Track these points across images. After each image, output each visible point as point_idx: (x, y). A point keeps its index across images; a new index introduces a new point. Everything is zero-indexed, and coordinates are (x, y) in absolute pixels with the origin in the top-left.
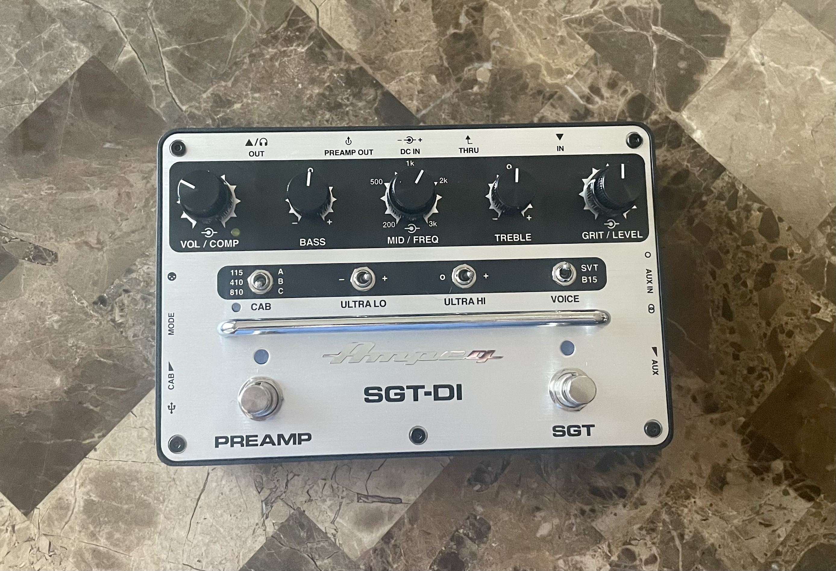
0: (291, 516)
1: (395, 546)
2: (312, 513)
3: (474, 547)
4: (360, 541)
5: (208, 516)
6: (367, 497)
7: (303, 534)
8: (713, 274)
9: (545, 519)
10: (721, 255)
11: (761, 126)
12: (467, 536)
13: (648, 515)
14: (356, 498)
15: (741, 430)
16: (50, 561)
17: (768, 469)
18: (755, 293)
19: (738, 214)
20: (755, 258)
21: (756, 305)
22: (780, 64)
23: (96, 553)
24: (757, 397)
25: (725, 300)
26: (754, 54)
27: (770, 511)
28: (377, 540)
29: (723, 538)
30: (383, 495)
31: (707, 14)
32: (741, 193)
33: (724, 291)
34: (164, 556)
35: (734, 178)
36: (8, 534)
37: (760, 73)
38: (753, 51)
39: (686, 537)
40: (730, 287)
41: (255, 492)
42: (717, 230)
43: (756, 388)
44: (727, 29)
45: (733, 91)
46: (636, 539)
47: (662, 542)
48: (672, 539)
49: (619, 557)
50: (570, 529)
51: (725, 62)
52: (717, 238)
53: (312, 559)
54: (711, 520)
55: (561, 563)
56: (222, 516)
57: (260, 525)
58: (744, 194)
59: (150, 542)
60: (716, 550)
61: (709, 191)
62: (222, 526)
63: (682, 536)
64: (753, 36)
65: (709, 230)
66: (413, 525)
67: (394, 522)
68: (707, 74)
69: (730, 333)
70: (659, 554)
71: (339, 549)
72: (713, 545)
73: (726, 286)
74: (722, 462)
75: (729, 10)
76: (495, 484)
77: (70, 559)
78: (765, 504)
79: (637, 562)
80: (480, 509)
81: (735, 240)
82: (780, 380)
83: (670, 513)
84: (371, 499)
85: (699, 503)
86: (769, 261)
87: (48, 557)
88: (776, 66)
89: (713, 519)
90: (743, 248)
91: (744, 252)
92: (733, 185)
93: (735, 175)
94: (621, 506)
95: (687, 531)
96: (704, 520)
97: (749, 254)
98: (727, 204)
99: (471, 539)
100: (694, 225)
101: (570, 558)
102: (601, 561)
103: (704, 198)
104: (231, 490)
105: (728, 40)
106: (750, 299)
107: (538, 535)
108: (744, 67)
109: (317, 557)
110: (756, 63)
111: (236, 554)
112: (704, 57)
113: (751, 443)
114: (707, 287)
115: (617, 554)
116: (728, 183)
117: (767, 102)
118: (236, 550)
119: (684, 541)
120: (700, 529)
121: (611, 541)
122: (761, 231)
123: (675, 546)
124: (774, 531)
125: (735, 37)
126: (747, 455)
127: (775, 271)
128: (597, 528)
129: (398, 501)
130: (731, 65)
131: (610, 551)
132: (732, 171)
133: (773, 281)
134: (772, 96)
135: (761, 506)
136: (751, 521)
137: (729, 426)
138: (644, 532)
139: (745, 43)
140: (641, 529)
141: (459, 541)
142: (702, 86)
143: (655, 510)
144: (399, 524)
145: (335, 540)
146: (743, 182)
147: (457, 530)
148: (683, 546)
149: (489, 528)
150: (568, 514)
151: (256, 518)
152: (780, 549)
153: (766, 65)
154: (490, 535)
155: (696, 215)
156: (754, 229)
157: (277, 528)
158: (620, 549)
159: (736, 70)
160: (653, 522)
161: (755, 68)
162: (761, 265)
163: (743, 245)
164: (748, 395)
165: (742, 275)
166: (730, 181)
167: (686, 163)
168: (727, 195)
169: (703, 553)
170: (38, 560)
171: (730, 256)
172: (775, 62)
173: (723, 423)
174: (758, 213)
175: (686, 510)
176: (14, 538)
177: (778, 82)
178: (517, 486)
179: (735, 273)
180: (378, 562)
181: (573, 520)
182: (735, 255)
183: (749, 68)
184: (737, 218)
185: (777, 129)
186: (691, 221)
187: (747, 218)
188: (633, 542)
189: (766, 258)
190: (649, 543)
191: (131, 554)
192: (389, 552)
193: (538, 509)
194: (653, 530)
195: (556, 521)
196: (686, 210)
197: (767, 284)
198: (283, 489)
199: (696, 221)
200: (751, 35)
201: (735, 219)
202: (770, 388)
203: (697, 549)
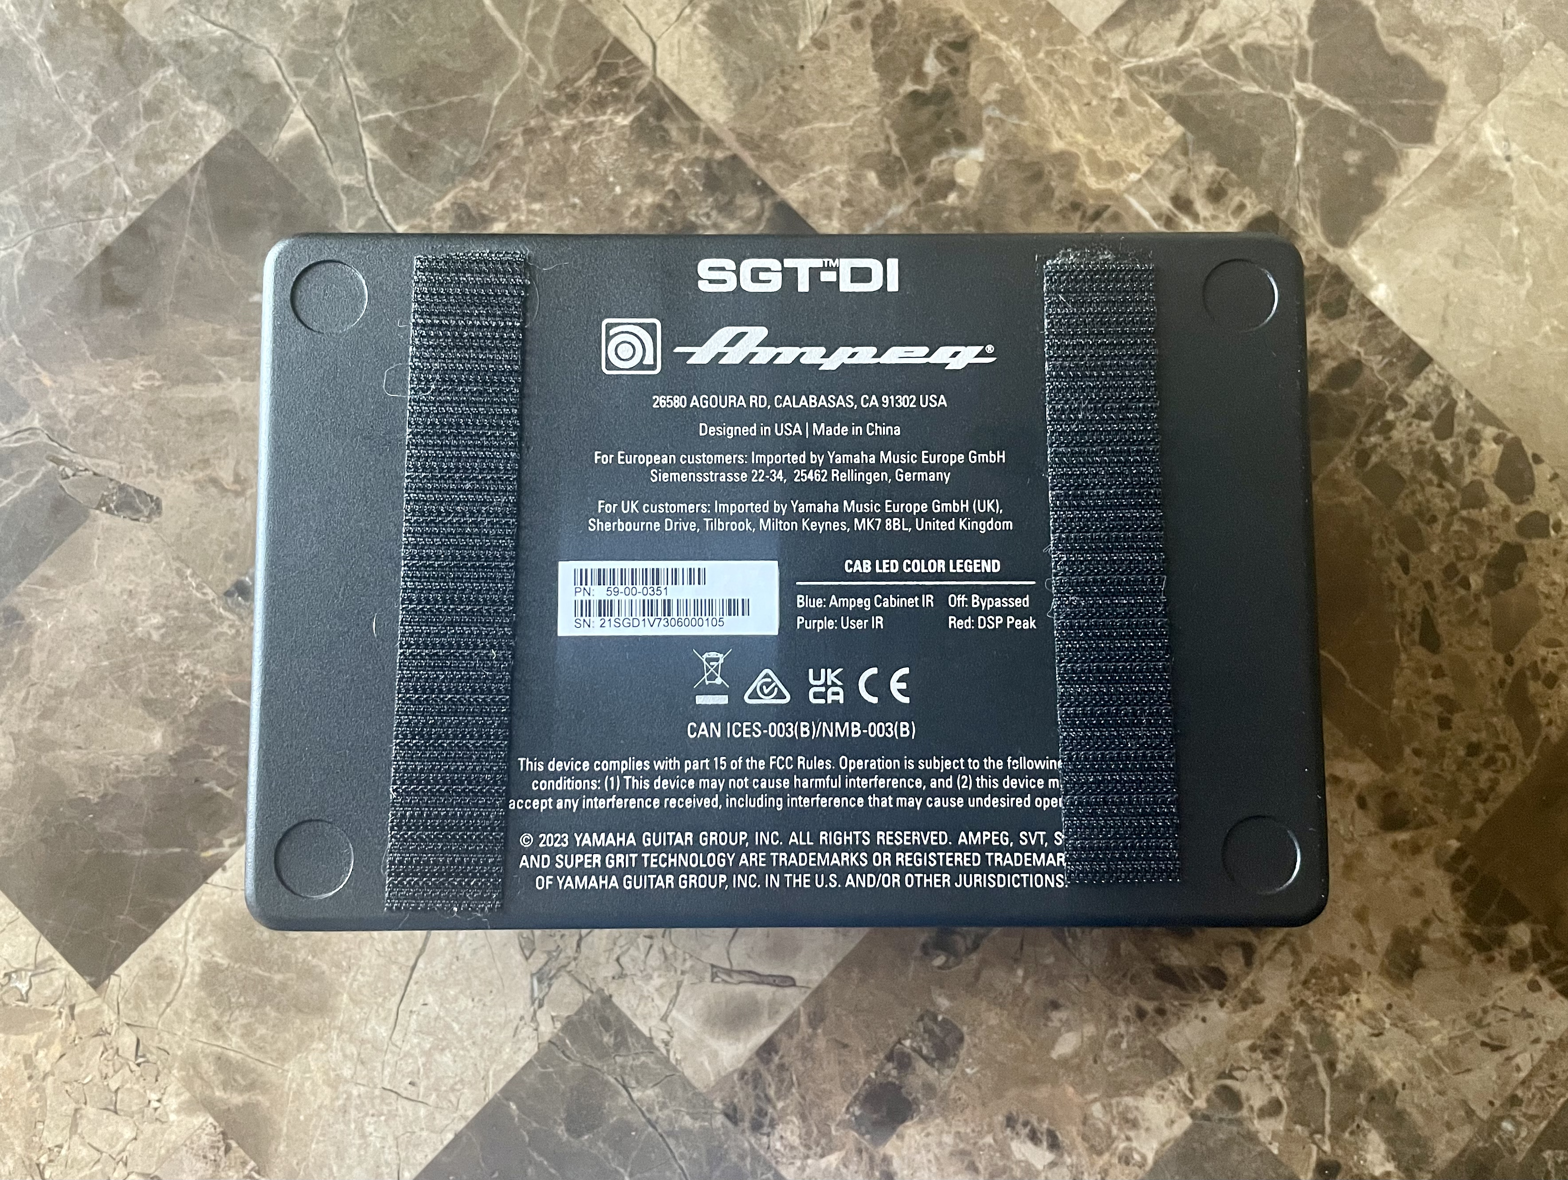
0: (586, 1005)
1: (782, 1067)
2: (625, 1001)
3: (932, 1075)
4: (714, 1055)
5: (430, 999)
6: (729, 972)
7: (608, 1039)
8: (1404, 563)
9: (1068, 1025)
10: (1421, 525)
11: (1502, 278)
12: (919, 1052)
13: (1267, 1023)
14: (708, 975)
15: (1451, 864)
16: (138, 1074)
17: (1501, 940)
18: (1485, 601)
19: (1456, 446)
20: (1487, 533)
21: (1486, 623)
22: (1540, 158)
23: (222, 1062)
24: (1484, 800)
25: (1425, 613)
26: (1491, 139)
27: (1502, 1020)
28: (747, 1054)
29: (1411, 1070)
30: (760, 970)
31: (1400, 61)
32: (1461, 407)
33: (1425, 596)
34: (347, 1073)
35: (1449, 377)
36: (62, 1022)
37: (1505, 175)
38: (1488, 133)
39: (1340, 1067)
40: (1438, 589)
41: (519, 957)
42: (1413, 478)
43: (1483, 784)
44: (1439, 90)
45: (1449, 210)
46: (1243, 1069)
47: (1292, 1075)
48: (1313, 1069)
49: (1208, 1100)
50: (1115, 1043)
51: (1434, 152)
52: (1413, 493)
53: (625, 1087)
54: (1388, 1035)
55: (1097, 1110)
56: (456, 999)
57: (528, 1018)
58: (1468, 408)
59: (321, 1046)
60: (1396, 1094)
61: (1399, 402)
62: (456, 1020)
63: (1331, 1066)
64: (1490, 105)
65: (1398, 475)
66: (815, 1028)
67: (780, 1020)
68: (1399, 175)
69: (1434, 677)
70: (1286, 1098)
71: (675, 1069)
72: (1391, 1082)
73: (1428, 586)
74: (1413, 923)
75: (1446, 53)
76: (974, 957)
77: (175, 1071)
78: (1494, 1007)
79: (1245, 1112)
80: (944, 1003)
81: (1449, 497)
82: (1529, 769)
83: (1310, 1020)
84: (736, 978)
85: (1368, 1003)
86: (1513, 538)
87: (134, 1067)
88: (1533, 162)
89: (1393, 1034)
90: (1464, 513)
91: (1463, 519)
92: (1446, 391)
93: (1451, 371)
94: (1214, 1004)
95: (1341, 1055)
96: (1377, 1035)
97: (1473, 524)
98: (1434, 429)
99: (925, 1058)
100: (1369, 467)
101: (1114, 1101)
102: (1174, 1109)
103: (1390, 416)
104: (474, 952)
105: (1443, 109)
106: (1476, 611)
107: (1054, 1055)
108: (1472, 163)
109: (633, 1083)
110: (1495, 157)
111: (482, 1073)
112: (1393, 142)
113: (1469, 889)
114: (1392, 586)
115: (1204, 1096)
116: (1436, 386)
117: (1516, 231)
118: (481, 1065)
119: (1336, 1075)
120: (1368, 1053)
121: (1193, 1070)
122: (1500, 480)
123: (1318, 1083)
124: (1509, 1059)
125: (1455, 106)
126: (1462, 913)
127: (1524, 558)
128: (1168, 1046)
129: (788, 982)
130: (1447, 160)
131: (1192, 1090)
132: (1445, 363)
133: (1520, 579)
134: (1525, 220)
135: (1485, 1011)
136: (1464, 1039)
137: (1428, 856)
138: (1258, 1055)
139: (1476, 116)
140: (1253, 1048)
141: (903, 1062)
142: (1391, 196)
143: (1282, 1014)
144: (789, 1026)
145: (668, 1051)
146: (1466, 385)
147: (899, 1042)
148: (1334, 1083)
149: (961, 1039)
150: (1113, 1017)
151: (520, 1006)
152: (1519, 1093)
153: (1515, 161)
154: (963, 1052)
155: (1375, 446)
156: (1485, 476)
157: (558, 1025)
158: (1211, 1086)
159: (1456, 169)
160: (1276, 1037)
161: (1494, 166)
162: (1497, 547)
163: (1464, 506)
164: (1468, 797)
165: (1460, 565)
166: (1441, 383)
167: (1355, 347)
168: (1435, 411)
169: (1373, 1098)
170: (116, 1072)
171: (1438, 528)
172: (1532, 156)
173: (1416, 849)
174: (1494, 446)
175: (1340, 1015)
176: (73, 1029)
177: (1537, 193)
178: (1016, 960)
179: (1446, 562)
180: (747, 1097)
181: (1122, 1028)
182: (1447, 526)
183: (1482, 166)
184: (1453, 454)
185: (1534, 282)
186: (1363, 457)
187: (1473, 455)
188: (1237, 1074)
189: (1507, 533)
190: (1268, 1078)
191: (286, 1067)
192: (769, 1078)
193: (1055, 1005)
194: (1276, 1052)
195: (1090, 1030)
196: (1353, 438)
197: (1508, 584)
198: (570, 952)
199: (1374, 459)
200: (1485, 103)
201: (1448, 456)
202: (1508, 785)
203: (1359, 1089)
